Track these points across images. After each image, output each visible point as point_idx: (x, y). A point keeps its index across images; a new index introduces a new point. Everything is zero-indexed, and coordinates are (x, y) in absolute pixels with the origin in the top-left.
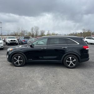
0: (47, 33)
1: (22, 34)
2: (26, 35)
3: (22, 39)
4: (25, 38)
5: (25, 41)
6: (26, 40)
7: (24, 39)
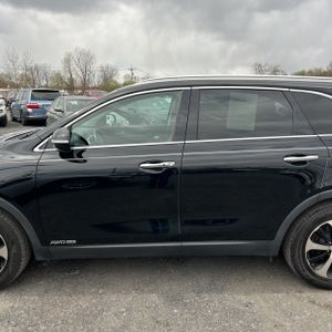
0: (125, 77)
1: (28, 80)
2: (44, 83)
3: (24, 99)
4: (36, 95)
5: (37, 107)
6: (40, 103)
7: (33, 98)
